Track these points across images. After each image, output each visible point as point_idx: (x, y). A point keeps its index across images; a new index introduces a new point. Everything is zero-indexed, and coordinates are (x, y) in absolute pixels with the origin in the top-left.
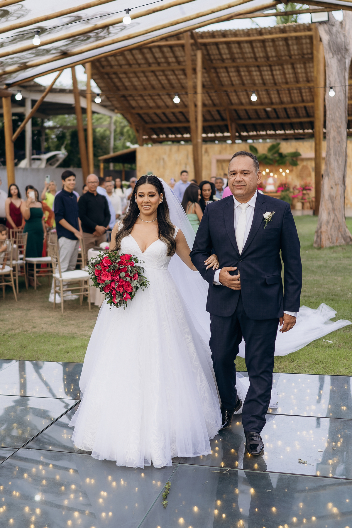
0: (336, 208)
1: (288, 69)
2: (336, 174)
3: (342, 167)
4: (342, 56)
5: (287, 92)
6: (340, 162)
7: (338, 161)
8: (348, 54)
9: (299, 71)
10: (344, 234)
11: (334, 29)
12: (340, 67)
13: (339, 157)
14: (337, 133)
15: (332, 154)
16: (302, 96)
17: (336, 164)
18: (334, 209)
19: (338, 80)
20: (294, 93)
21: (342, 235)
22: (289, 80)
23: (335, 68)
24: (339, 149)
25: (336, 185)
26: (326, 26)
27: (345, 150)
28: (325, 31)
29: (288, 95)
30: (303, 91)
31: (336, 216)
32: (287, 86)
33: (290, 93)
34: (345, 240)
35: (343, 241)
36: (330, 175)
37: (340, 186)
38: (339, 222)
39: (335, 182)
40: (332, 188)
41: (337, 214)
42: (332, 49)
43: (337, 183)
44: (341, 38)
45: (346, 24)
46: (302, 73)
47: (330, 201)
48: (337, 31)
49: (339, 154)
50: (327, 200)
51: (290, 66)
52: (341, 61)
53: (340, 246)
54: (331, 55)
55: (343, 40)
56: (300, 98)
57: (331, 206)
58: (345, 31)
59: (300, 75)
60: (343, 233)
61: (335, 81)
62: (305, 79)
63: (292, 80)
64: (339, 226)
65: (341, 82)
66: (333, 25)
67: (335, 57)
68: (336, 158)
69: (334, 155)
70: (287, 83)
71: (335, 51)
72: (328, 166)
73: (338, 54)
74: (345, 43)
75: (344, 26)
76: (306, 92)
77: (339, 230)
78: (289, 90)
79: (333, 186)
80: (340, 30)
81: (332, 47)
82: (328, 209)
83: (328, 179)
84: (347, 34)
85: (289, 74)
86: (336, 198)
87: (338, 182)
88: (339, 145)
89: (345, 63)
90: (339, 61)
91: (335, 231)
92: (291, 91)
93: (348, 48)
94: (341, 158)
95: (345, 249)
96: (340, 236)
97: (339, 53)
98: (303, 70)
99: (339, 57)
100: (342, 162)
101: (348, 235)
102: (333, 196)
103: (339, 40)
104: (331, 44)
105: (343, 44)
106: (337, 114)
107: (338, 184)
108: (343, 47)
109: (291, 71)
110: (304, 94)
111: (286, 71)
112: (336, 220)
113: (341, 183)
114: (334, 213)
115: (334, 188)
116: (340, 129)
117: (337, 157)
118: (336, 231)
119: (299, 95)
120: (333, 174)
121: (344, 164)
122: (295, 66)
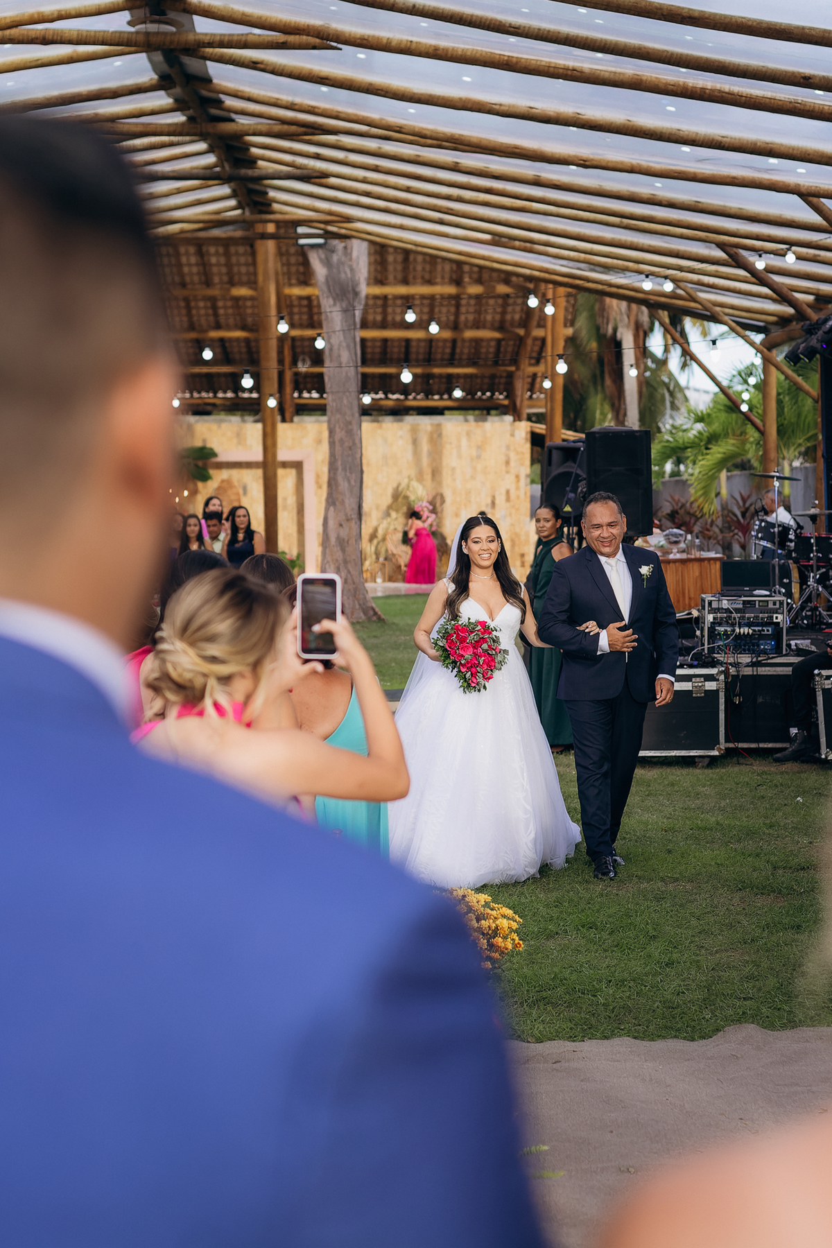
0: (348, 559)
1: (187, 254)
2: (347, 501)
3: (356, 490)
4: (349, 303)
5: (182, 304)
6: (353, 482)
7: (349, 481)
8: (357, 300)
9: (214, 260)
10: (364, 604)
11: (335, 258)
12: (346, 321)
13: (351, 473)
14: (347, 432)
15: (340, 469)
16: (216, 315)
17: (346, 485)
18: (345, 562)
19: (344, 344)
20: (198, 308)
21: (360, 605)
22: (188, 279)
23: (339, 323)
24: (350, 459)
25: (348, 520)
26: (320, 251)
27: (359, 462)
28: (321, 260)
29: (184, 312)
30: (220, 304)
31: (349, 572)
32: (185, 293)
33: (188, 308)
34: (365, 613)
35: (362, 615)
36: (337, 503)
37: (354, 521)
38: (354, 583)
39: (346, 515)
40: (341, 525)
41: (351, 570)
42: (332, 291)
43: (349, 517)
44: (345, 273)
45: (352, 248)
46: (218, 265)
47: (339, 548)
48: (338, 260)
49: (350, 468)
50: (333, 546)
51: (192, 250)
52: (348, 311)
53: (358, 622)
54: (331, 301)
55: (349, 275)
56: (211, 319)
57: (341, 557)
58: (351, 259)
59: (215, 270)
60: (361, 602)
61: (340, 345)
62: (225, 278)
63: (196, 279)
64: (356, 590)
65: (348, 347)
66: (333, 251)
67: (338, 304)
68: (346, 475)
69: (342, 470)
70: (183, 285)
71: (337, 295)
72: (334, 487)
73: (343, 300)
74: (352, 281)
75: (349, 251)
76: (225, 307)
77: (355, 596)
78: (187, 300)
79: (343, 523)
80: (343, 259)
81: (331, 288)
82: (337, 560)
83: (335, 509)
84: (354, 266)
85: (190, 265)
86: (348, 543)
87: (351, 515)
88: (350, 452)
89: (354, 315)
90: (345, 311)
91: (348, 598)
92: (193, 304)
93: (357, 290)
94: (354, 475)
95: (367, 628)
96: (357, 607)
97: (344, 298)
98: (222, 260)
99: (344, 305)
100: (355, 481)
101: (369, 604)
102: (344, 540)
103: (343, 276)
104: (331, 283)
105: (350, 284)
106: (345, 402)
107: (352, 519)
108: (350, 288)
109: (193, 260)
110: (221, 311)
111: (184, 260)
112: (350, 581)
113: (355, 516)
114: (346, 568)
115: (344, 526)
116: (350, 427)
117: (348, 474)
118: (351, 598)
119: (210, 312)
120: (343, 502)
121: (358, 484)
122: (204, 249)
